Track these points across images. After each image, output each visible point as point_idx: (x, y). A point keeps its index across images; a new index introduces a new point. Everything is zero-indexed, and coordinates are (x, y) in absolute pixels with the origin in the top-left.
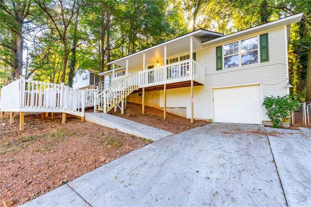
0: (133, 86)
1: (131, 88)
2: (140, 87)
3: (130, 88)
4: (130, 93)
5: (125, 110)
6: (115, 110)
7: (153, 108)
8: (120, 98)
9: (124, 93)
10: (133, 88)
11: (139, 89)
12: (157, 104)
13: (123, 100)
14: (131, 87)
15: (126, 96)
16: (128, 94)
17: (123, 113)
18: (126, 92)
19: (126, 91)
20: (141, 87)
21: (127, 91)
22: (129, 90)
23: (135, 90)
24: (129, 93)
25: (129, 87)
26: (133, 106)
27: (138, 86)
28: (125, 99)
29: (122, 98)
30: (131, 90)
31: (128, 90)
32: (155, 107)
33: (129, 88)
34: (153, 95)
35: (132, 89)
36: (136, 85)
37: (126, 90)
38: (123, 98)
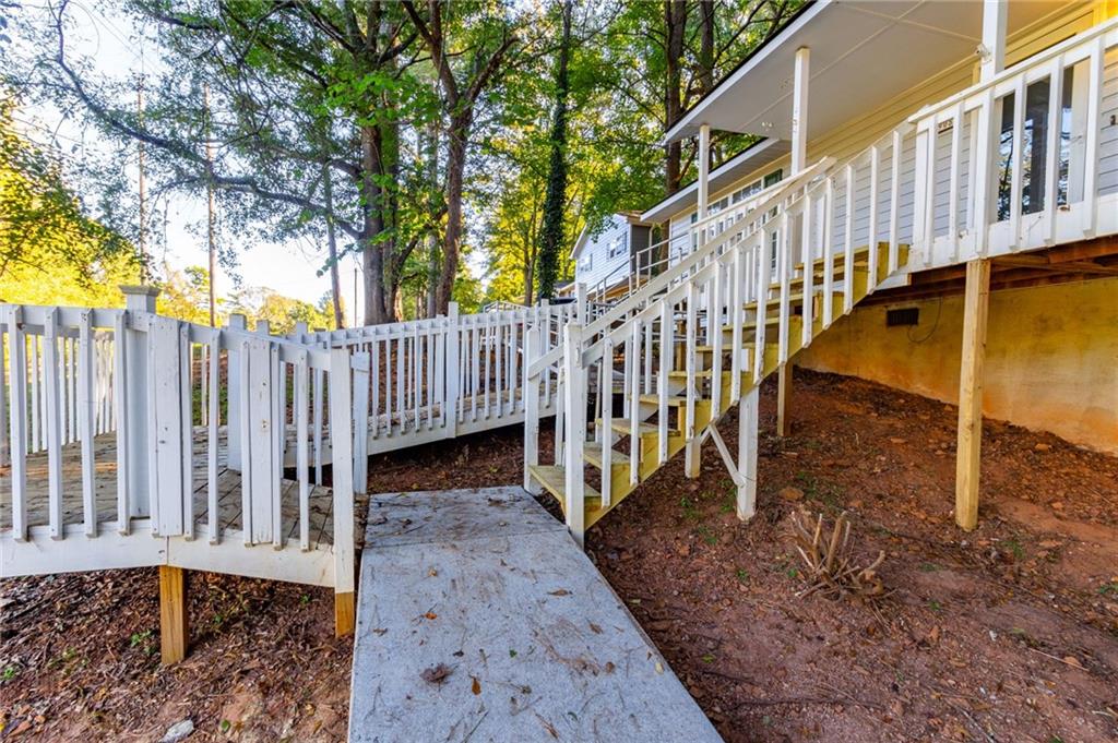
0: (861, 256)
1: (839, 277)
2: (933, 253)
3: (828, 273)
4: (827, 321)
5: (765, 481)
6: (691, 467)
7: (1048, 436)
8: (725, 383)
9: (760, 333)
10: (860, 271)
11: (915, 276)
12: (1101, 403)
13: (755, 395)
14: (839, 262)
15: (782, 354)
16: (806, 338)
17: (752, 513)
18: (783, 319)
19: (784, 311)
20: (941, 260)
21: (797, 309)
22: (819, 296)
23: (871, 286)
24: (817, 322)
25: (819, 266)
26: (840, 406)
27: (904, 252)
28: (770, 381)
29: (744, 376)
30: (838, 295)
31: (806, 296)
32: (1067, 432)
33: (818, 281)
34: (1044, 325)
35: (846, 286)
36: (883, 247)
37: (784, 300)
38: (757, 379)
